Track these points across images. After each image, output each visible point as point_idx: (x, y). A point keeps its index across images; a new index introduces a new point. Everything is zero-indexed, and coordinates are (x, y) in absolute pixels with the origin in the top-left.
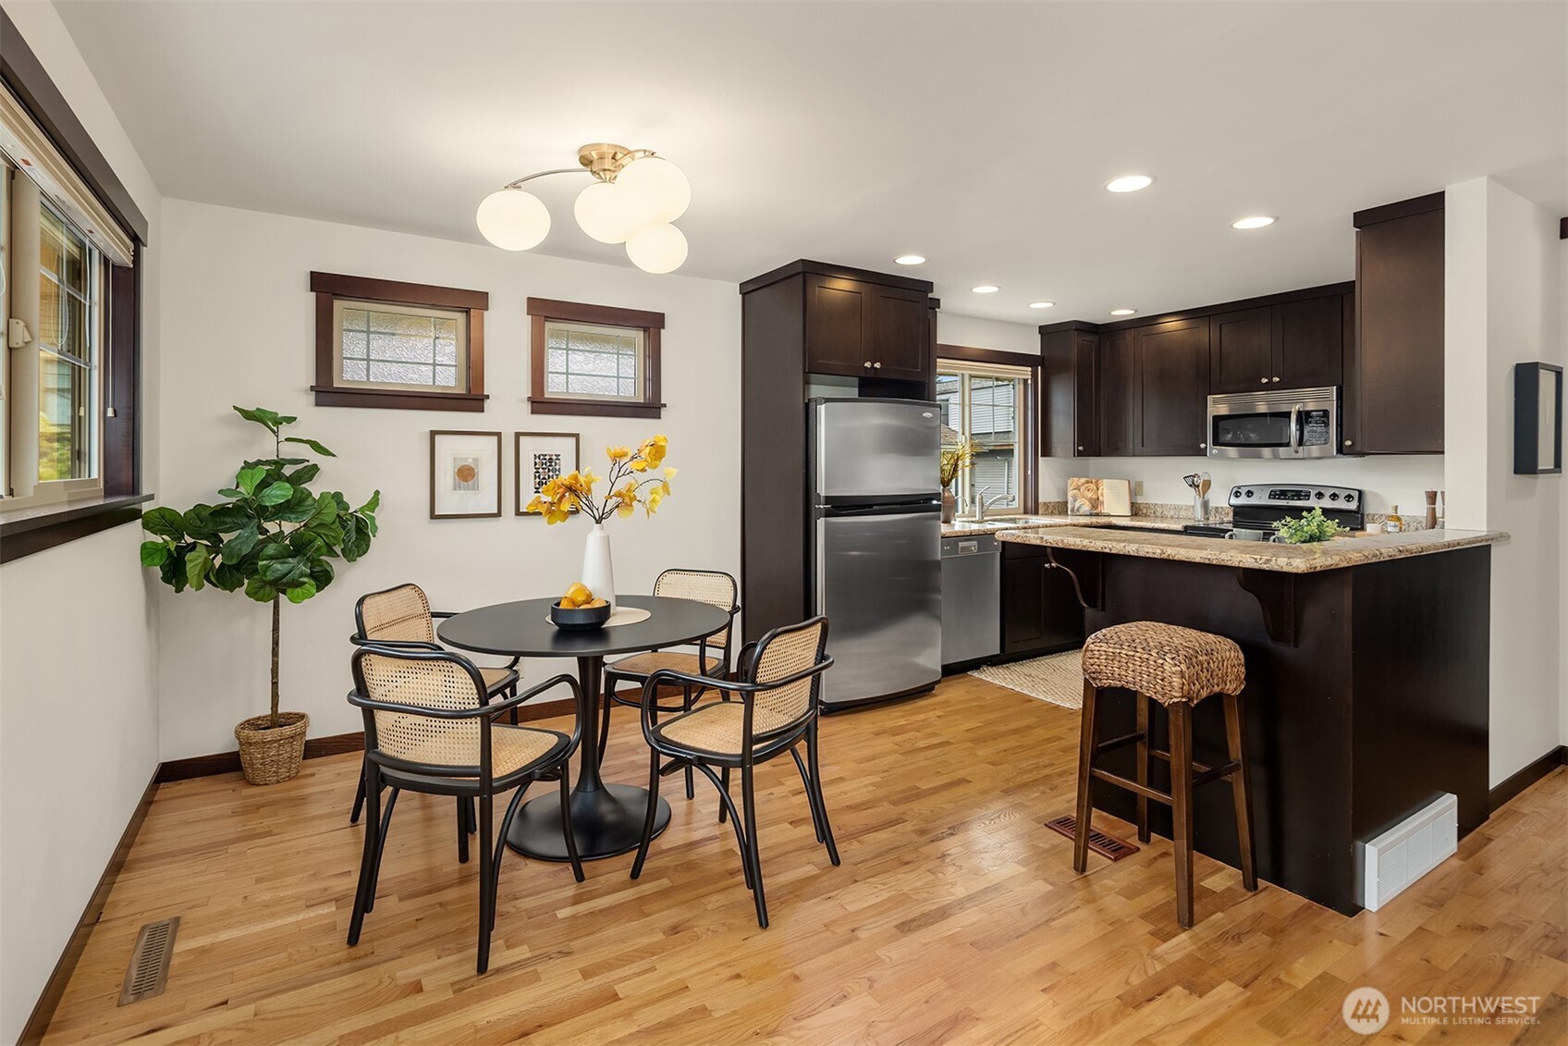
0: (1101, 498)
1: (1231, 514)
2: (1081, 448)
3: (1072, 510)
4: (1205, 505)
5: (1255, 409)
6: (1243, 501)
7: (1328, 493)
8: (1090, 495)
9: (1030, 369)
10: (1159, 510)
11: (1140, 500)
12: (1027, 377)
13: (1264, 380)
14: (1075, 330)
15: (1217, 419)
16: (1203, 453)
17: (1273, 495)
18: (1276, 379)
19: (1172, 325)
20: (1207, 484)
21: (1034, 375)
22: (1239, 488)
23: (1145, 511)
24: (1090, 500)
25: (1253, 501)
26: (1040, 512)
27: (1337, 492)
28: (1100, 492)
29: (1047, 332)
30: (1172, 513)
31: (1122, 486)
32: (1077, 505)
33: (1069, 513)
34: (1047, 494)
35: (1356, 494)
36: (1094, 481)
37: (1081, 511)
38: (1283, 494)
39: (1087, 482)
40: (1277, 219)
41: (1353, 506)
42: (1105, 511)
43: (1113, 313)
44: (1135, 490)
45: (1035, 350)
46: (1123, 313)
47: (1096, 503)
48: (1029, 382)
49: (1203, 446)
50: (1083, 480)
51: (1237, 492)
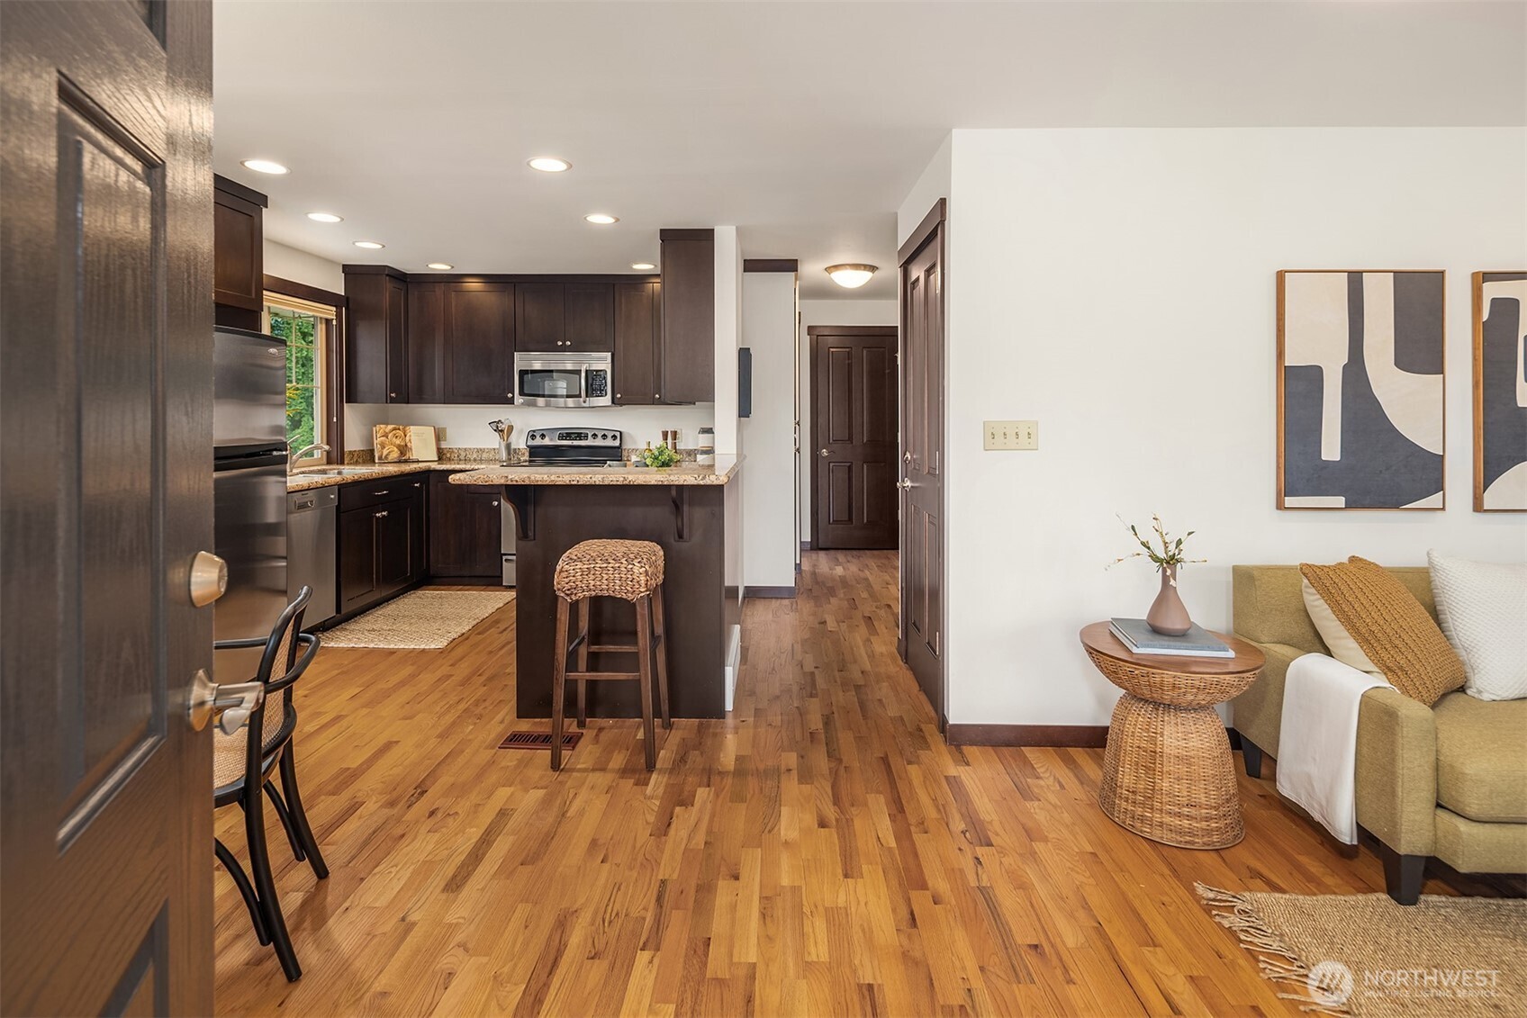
0: (409, 444)
1: (527, 454)
2: (393, 395)
3: (380, 458)
4: (508, 446)
5: (532, 366)
6: (538, 442)
7: (600, 434)
8: (398, 442)
9: (334, 309)
10: (463, 454)
11: (444, 445)
12: (329, 317)
13: (560, 343)
14: (387, 275)
15: (523, 373)
16: (511, 401)
17: (561, 437)
18: (568, 343)
19: (474, 285)
20: (511, 428)
21: (339, 316)
22: (534, 431)
23: (448, 455)
24: (399, 447)
25: (547, 442)
26: (346, 462)
27: (606, 433)
28: (407, 438)
29: (351, 272)
30: (475, 456)
31: (429, 432)
32: (385, 452)
33: (377, 461)
34: (353, 442)
35: (618, 434)
36: (401, 427)
37: (390, 458)
38: (568, 436)
39: (395, 429)
40: (617, 220)
41: (617, 443)
42: (414, 457)
43: (431, 266)
44: (439, 436)
45: (338, 288)
46: (440, 267)
47: (404, 449)
48: (334, 322)
49: (510, 395)
50: (390, 427)
51: (533, 435)
